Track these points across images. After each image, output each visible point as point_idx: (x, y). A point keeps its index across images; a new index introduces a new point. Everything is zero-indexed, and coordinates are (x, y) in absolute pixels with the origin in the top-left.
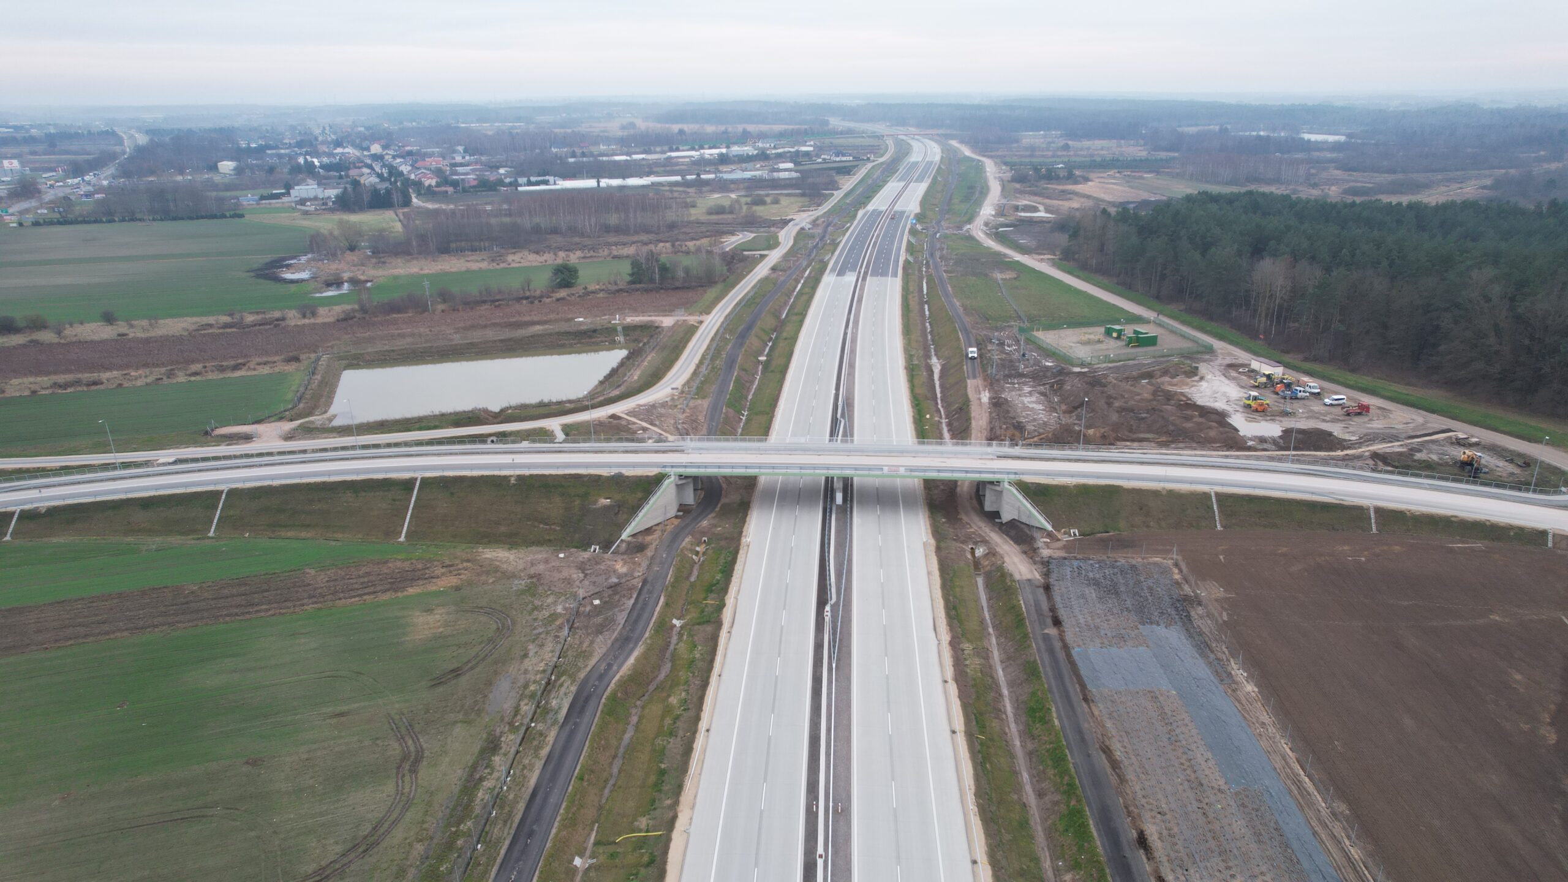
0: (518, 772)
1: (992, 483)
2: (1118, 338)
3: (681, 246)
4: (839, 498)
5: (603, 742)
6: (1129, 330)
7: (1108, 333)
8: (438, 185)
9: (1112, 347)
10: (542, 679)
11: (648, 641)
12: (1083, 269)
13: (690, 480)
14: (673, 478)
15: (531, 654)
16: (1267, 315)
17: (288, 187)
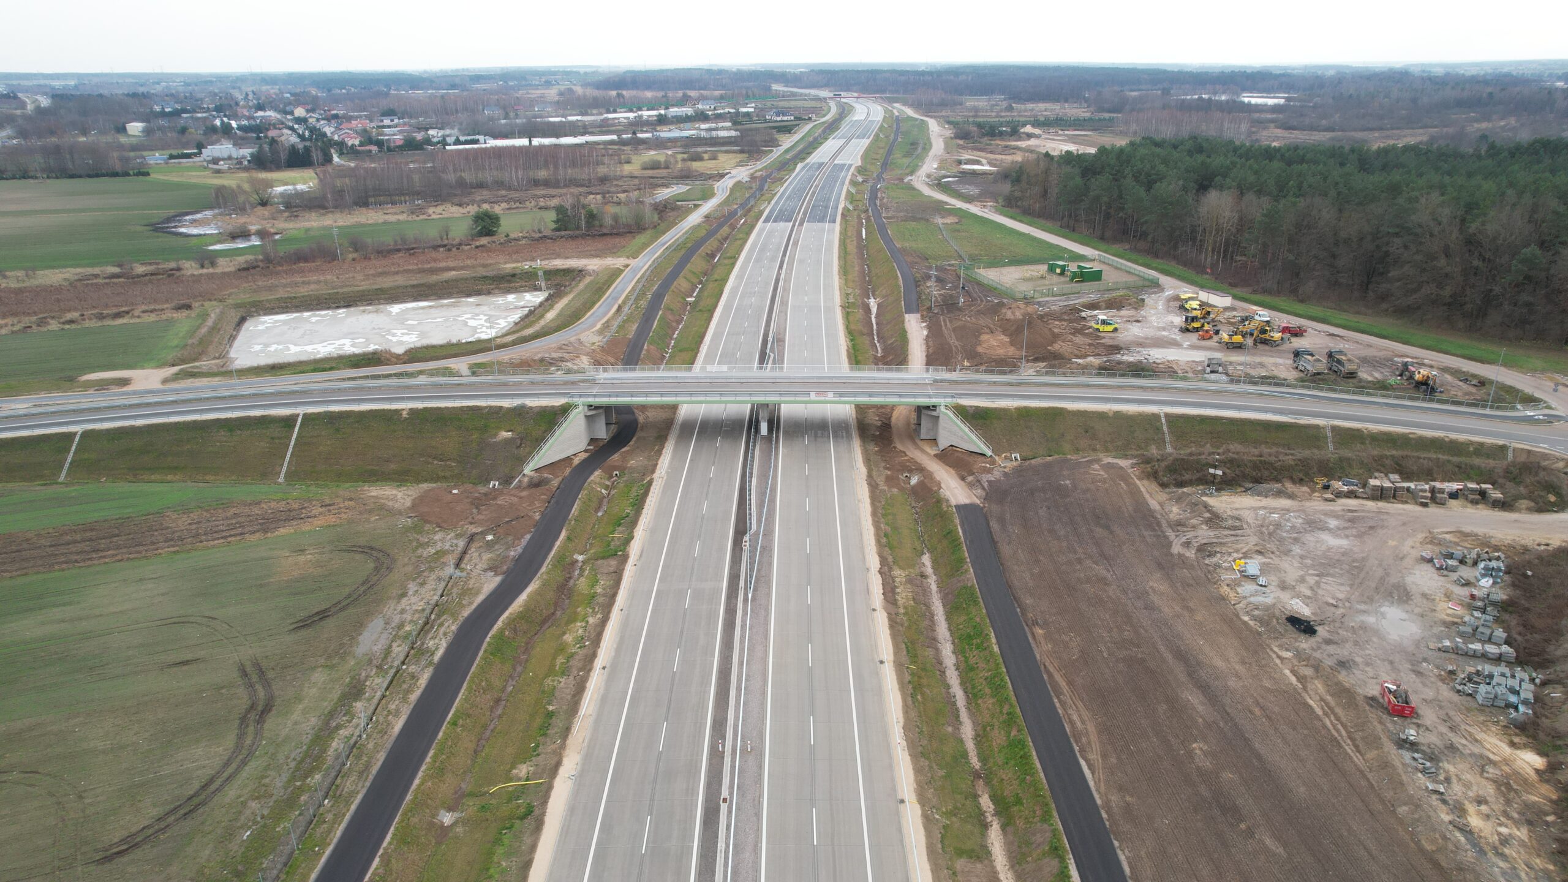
0: (381, 719)
1: (928, 408)
2: (1062, 274)
3: (612, 198)
4: (764, 428)
5: (483, 684)
6: (1073, 267)
7: (1052, 269)
8: (361, 144)
9: (1056, 283)
10: (419, 619)
11: (544, 577)
12: (1027, 213)
13: (601, 411)
14: (581, 408)
15: (411, 593)
16: (1213, 251)
17: (200, 146)
